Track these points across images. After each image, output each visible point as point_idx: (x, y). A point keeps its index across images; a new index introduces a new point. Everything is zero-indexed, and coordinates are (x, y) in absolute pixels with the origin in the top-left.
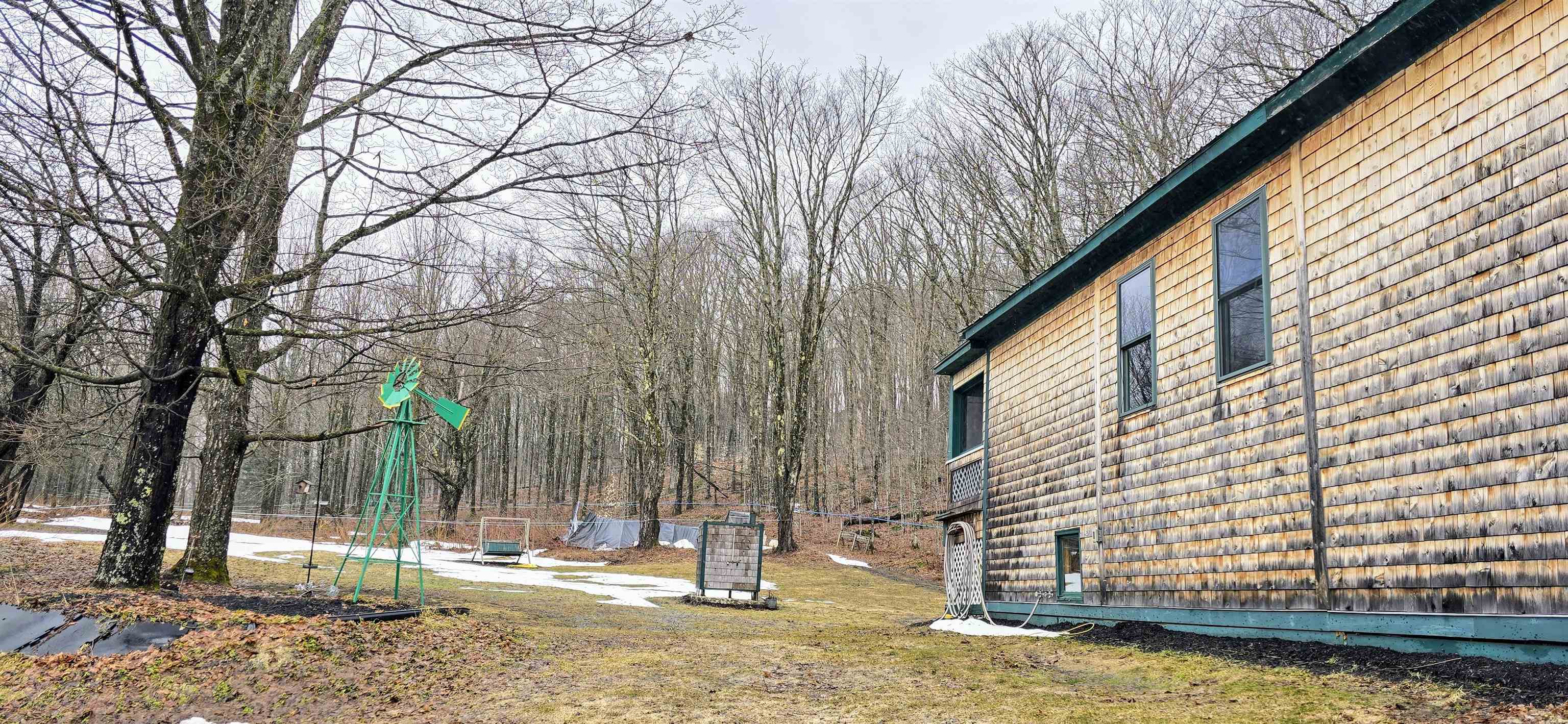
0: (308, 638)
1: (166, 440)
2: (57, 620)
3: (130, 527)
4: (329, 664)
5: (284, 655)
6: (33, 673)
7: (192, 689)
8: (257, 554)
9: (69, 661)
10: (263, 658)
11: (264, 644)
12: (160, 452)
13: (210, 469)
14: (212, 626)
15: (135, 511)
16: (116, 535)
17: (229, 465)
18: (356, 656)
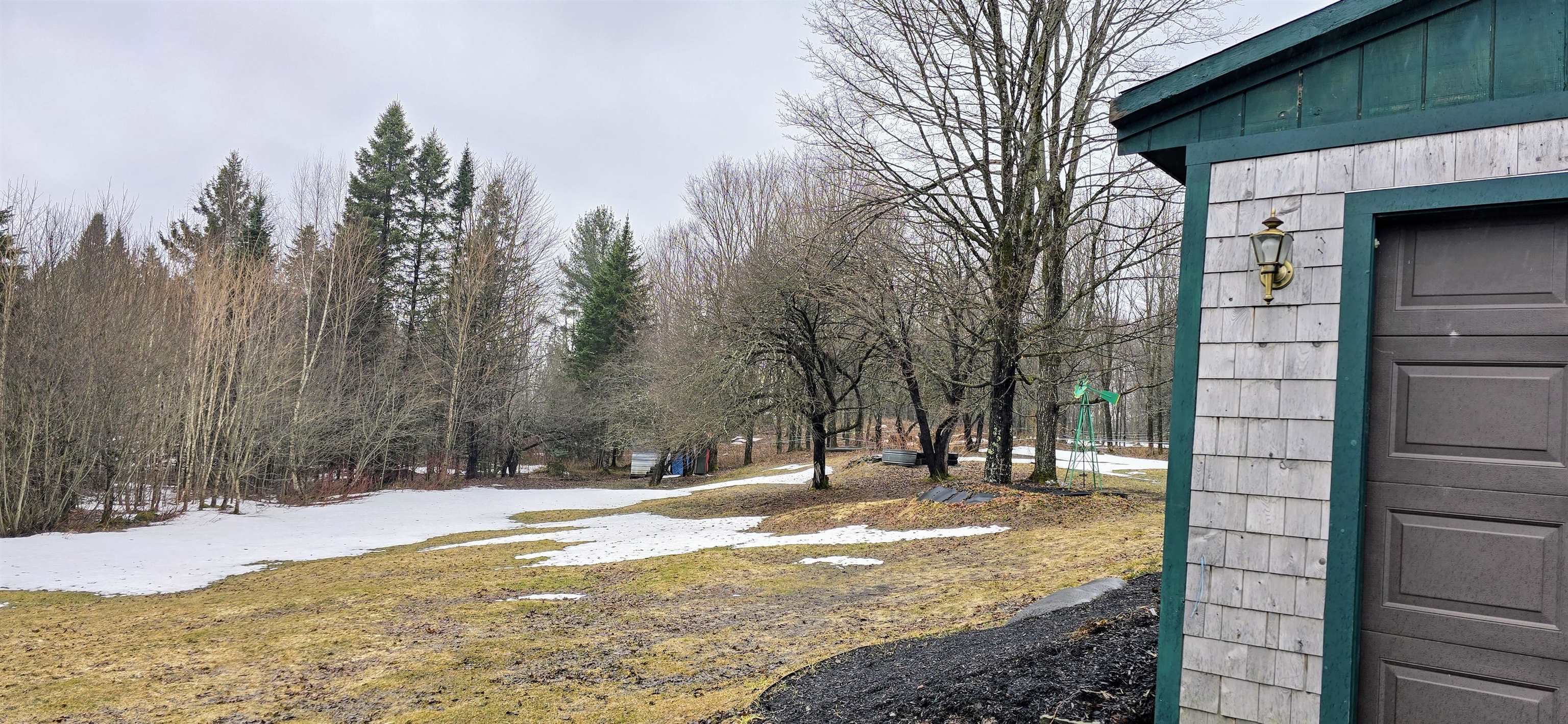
0: (1039, 501)
1: (1004, 413)
2: (955, 492)
3: (994, 455)
4: (1045, 511)
5: (1029, 507)
6: (947, 509)
7: (995, 516)
8: (1114, 471)
9: (958, 506)
10: (1021, 507)
11: (1022, 502)
12: (1002, 419)
13: (1041, 422)
14: (1005, 495)
15: (995, 448)
16: (990, 459)
17: (1050, 420)
18: (1057, 509)
